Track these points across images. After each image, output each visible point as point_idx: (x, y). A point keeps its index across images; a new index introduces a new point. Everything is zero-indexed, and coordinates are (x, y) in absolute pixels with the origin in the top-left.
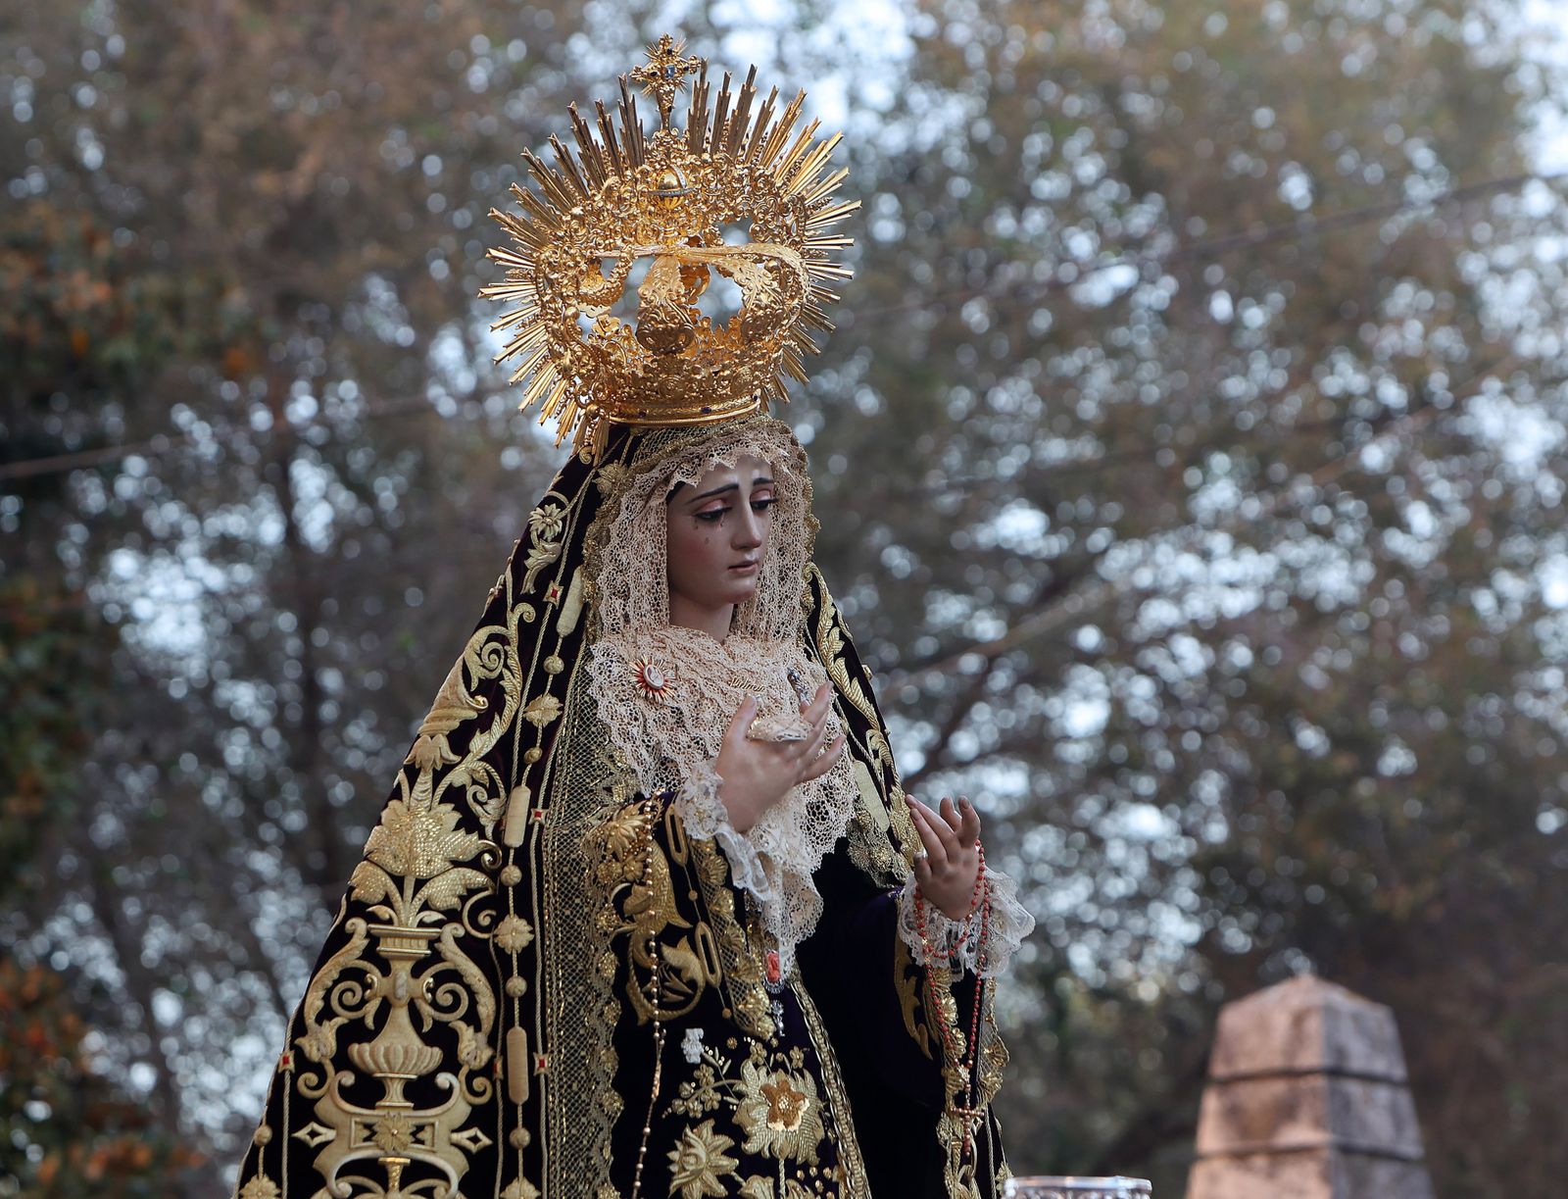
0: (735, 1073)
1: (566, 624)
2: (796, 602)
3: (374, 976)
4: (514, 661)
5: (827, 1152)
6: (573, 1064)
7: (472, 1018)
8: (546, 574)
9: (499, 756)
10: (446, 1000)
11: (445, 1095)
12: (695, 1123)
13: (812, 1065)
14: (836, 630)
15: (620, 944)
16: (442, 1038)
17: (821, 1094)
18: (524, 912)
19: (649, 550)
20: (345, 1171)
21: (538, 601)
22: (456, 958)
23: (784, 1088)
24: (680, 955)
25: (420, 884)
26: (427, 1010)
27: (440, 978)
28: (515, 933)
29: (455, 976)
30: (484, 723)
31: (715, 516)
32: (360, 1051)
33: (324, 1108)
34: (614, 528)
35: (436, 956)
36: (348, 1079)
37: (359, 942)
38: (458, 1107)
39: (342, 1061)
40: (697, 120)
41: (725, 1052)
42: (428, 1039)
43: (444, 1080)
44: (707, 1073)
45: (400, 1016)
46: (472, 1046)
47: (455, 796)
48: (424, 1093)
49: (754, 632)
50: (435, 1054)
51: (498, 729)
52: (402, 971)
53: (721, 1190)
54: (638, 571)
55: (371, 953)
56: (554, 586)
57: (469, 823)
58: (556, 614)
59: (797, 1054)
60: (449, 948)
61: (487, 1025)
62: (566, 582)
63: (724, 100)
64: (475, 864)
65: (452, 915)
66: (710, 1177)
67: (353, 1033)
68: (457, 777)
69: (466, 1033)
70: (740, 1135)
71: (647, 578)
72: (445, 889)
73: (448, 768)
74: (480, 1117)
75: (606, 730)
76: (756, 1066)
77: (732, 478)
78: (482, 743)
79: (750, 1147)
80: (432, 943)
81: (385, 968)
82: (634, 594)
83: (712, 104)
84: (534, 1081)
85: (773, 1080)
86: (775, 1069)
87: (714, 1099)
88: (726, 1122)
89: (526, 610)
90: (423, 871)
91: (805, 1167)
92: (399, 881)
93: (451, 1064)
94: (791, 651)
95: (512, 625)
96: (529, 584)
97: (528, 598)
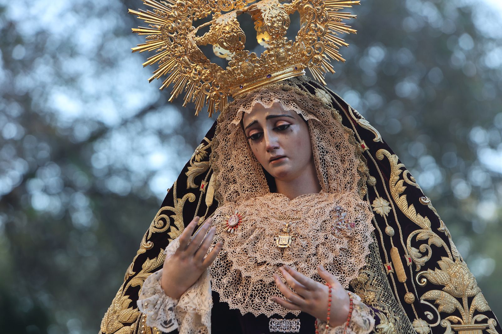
1: (209, 201)
2: (354, 171)
4: (178, 222)
8: (198, 179)
14: (401, 182)
19: (241, 158)
21: (196, 192)
54: (239, 169)
56: (203, 183)
58: (204, 196)
62: (208, 180)
68: (134, 282)
71: (244, 172)
73: (131, 278)
78: (151, 264)
82: (239, 181)
89: (191, 196)
90: (110, 330)
95: (179, 205)
96: (190, 183)
97: (191, 190)
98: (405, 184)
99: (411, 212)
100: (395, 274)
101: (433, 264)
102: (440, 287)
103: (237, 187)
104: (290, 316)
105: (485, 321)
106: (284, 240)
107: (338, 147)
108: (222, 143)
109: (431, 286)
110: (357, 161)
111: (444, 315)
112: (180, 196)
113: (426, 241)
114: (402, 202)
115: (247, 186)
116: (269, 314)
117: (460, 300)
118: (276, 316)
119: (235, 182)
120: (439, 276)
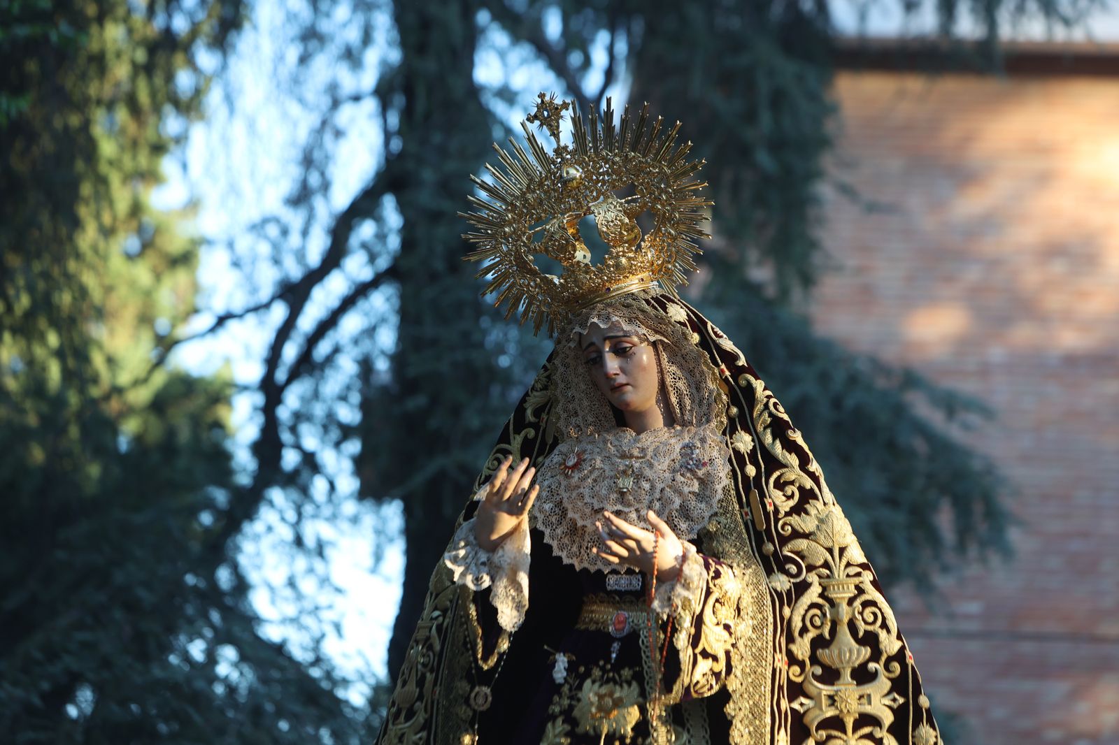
0: (580, 687)
3: (414, 651)
5: (641, 729)
7: (431, 670)
8: (538, 412)
10: (426, 661)
12: (554, 718)
13: (639, 678)
14: (766, 412)
16: (420, 682)
17: (642, 694)
22: (434, 636)
23: (610, 693)
26: (420, 667)
27: (428, 649)
29: (432, 647)
31: (595, 361)
35: (430, 636)
36: (395, 708)
38: (419, 721)
41: (578, 676)
44: (566, 689)
48: (410, 713)
56: (544, 416)
58: (544, 430)
59: (626, 673)
61: (435, 671)
62: (548, 413)
65: (445, 612)
67: (404, 683)
70: (575, 723)
76: (594, 682)
79: (580, 730)
81: (417, 645)
85: (604, 690)
86: (608, 681)
88: (568, 716)
89: (530, 432)
91: (623, 739)
95: (516, 442)
96: (529, 416)
97: (531, 425)
98: (771, 415)
99: (778, 449)
100: (753, 522)
101: (799, 509)
102: (806, 536)
103: (579, 420)
104: (630, 572)
105: (858, 574)
106: (625, 482)
107: (692, 372)
108: (561, 369)
109: (796, 534)
111: (811, 568)
112: (517, 432)
113: (792, 483)
114: (767, 436)
115: (590, 419)
117: (830, 551)
119: (576, 414)
120: (806, 523)
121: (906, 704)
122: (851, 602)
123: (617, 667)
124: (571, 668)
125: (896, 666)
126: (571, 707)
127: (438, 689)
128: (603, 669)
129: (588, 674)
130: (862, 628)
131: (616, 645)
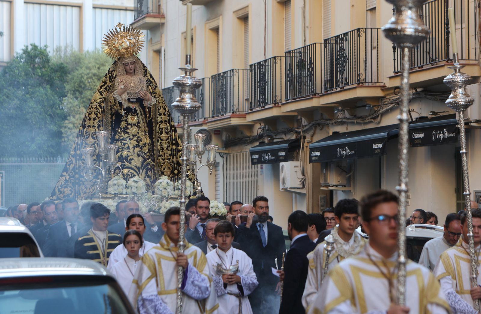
0: (128, 116)
1: (114, 76)
3: (91, 109)
4: (108, 79)
5: (138, 123)
6: (107, 116)
7: (99, 113)
8: (112, 72)
9: (106, 88)
10: (97, 111)
11: (96, 119)
12: (123, 121)
13: (137, 115)
15: (111, 106)
16: (96, 114)
17: (138, 117)
18: (104, 103)
20: (88, 126)
21: (111, 74)
22: (98, 107)
23: (133, 117)
24: (115, 107)
25: (96, 100)
26: (95, 112)
27: (97, 109)
28: (103, 105)
29: (98, 109)
30: (104, 85)
31: (127, 65)
32: (90, 116)
33: (87, 121)
34: (118, 67)
35: (97, 107)
36: (89, 118)
37: (91, 106)
38: (97, 120)
39: (88, 117)
40: (124, 29)
41: (127, 114)
42: (95, 114)
43: (96, 118)
44: (125, 116)
45: (93, 112)
46: (99, 115)
47: (100, 92)
48: (94, 119)
49: (137, 75)
50: (95, 116)
51: (106, 86)
52: (94, 108)
53: (125, 127)
55: (91, 107)
56: (113, 72)
57: (101, 95)
58: (113, 75)
59: (135, 114)
60: (98, 106)
61: (100, 113)
62: (114, 72)
63: (127, 27)
64: (102, 98)
65: (99, 103)
66: (124, 126)
67: (90, 114)
68: (100, 91)
69: (98, 114)
70: (127, 122)
72: (98, 101)
73: (100, 90)
74: (99, 121)
75: (115, 86)
76: (130, 116)
77: (128, 62)
78: (103, 87)
79: (128, 123)
80: (96, 106)
81: (92, 108)
83: (126, 28)
84: (103, 118)
87: (125, 119)
88: (126, 121)
89: (110, 75)
90: (96, 99)
91: (135, 124)
92: (94, 100)
93: (97, 117)
94: (141, 77)
95: (108, 76)
96: (110, 72)
98: (150, 74)
99: (151, 79)
101: (155, 89)
102: (156, 93)
104: (134, 98)
106: (132, 85)
107: (139, 67)
110: (143, 70)
111: (157, 98)
113: (154, 85)
114: (149, 77)
116: (130, 98)
118: (132, 98)
119: (120, 73)
120: (155, 91)
121: (169, 119)
122: (162, 103)
123: (134, 113)
124: (125, 113)
125: (168, 113)
126: (126, 120)
127: (104, 116)
128: (131, 114)
129: (129, 114)
130: (164, 107)
131: (133, 110)
